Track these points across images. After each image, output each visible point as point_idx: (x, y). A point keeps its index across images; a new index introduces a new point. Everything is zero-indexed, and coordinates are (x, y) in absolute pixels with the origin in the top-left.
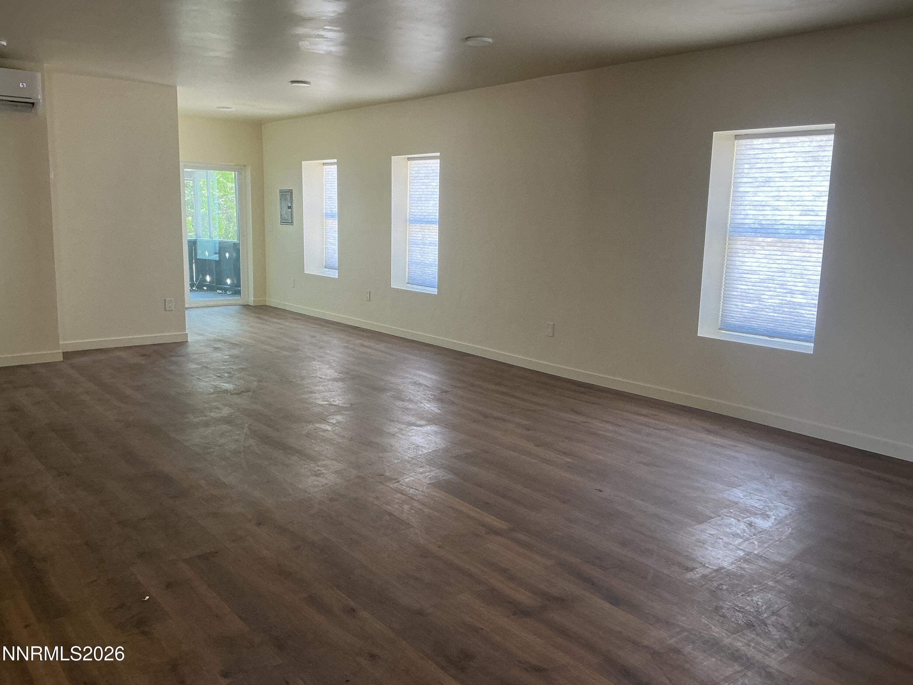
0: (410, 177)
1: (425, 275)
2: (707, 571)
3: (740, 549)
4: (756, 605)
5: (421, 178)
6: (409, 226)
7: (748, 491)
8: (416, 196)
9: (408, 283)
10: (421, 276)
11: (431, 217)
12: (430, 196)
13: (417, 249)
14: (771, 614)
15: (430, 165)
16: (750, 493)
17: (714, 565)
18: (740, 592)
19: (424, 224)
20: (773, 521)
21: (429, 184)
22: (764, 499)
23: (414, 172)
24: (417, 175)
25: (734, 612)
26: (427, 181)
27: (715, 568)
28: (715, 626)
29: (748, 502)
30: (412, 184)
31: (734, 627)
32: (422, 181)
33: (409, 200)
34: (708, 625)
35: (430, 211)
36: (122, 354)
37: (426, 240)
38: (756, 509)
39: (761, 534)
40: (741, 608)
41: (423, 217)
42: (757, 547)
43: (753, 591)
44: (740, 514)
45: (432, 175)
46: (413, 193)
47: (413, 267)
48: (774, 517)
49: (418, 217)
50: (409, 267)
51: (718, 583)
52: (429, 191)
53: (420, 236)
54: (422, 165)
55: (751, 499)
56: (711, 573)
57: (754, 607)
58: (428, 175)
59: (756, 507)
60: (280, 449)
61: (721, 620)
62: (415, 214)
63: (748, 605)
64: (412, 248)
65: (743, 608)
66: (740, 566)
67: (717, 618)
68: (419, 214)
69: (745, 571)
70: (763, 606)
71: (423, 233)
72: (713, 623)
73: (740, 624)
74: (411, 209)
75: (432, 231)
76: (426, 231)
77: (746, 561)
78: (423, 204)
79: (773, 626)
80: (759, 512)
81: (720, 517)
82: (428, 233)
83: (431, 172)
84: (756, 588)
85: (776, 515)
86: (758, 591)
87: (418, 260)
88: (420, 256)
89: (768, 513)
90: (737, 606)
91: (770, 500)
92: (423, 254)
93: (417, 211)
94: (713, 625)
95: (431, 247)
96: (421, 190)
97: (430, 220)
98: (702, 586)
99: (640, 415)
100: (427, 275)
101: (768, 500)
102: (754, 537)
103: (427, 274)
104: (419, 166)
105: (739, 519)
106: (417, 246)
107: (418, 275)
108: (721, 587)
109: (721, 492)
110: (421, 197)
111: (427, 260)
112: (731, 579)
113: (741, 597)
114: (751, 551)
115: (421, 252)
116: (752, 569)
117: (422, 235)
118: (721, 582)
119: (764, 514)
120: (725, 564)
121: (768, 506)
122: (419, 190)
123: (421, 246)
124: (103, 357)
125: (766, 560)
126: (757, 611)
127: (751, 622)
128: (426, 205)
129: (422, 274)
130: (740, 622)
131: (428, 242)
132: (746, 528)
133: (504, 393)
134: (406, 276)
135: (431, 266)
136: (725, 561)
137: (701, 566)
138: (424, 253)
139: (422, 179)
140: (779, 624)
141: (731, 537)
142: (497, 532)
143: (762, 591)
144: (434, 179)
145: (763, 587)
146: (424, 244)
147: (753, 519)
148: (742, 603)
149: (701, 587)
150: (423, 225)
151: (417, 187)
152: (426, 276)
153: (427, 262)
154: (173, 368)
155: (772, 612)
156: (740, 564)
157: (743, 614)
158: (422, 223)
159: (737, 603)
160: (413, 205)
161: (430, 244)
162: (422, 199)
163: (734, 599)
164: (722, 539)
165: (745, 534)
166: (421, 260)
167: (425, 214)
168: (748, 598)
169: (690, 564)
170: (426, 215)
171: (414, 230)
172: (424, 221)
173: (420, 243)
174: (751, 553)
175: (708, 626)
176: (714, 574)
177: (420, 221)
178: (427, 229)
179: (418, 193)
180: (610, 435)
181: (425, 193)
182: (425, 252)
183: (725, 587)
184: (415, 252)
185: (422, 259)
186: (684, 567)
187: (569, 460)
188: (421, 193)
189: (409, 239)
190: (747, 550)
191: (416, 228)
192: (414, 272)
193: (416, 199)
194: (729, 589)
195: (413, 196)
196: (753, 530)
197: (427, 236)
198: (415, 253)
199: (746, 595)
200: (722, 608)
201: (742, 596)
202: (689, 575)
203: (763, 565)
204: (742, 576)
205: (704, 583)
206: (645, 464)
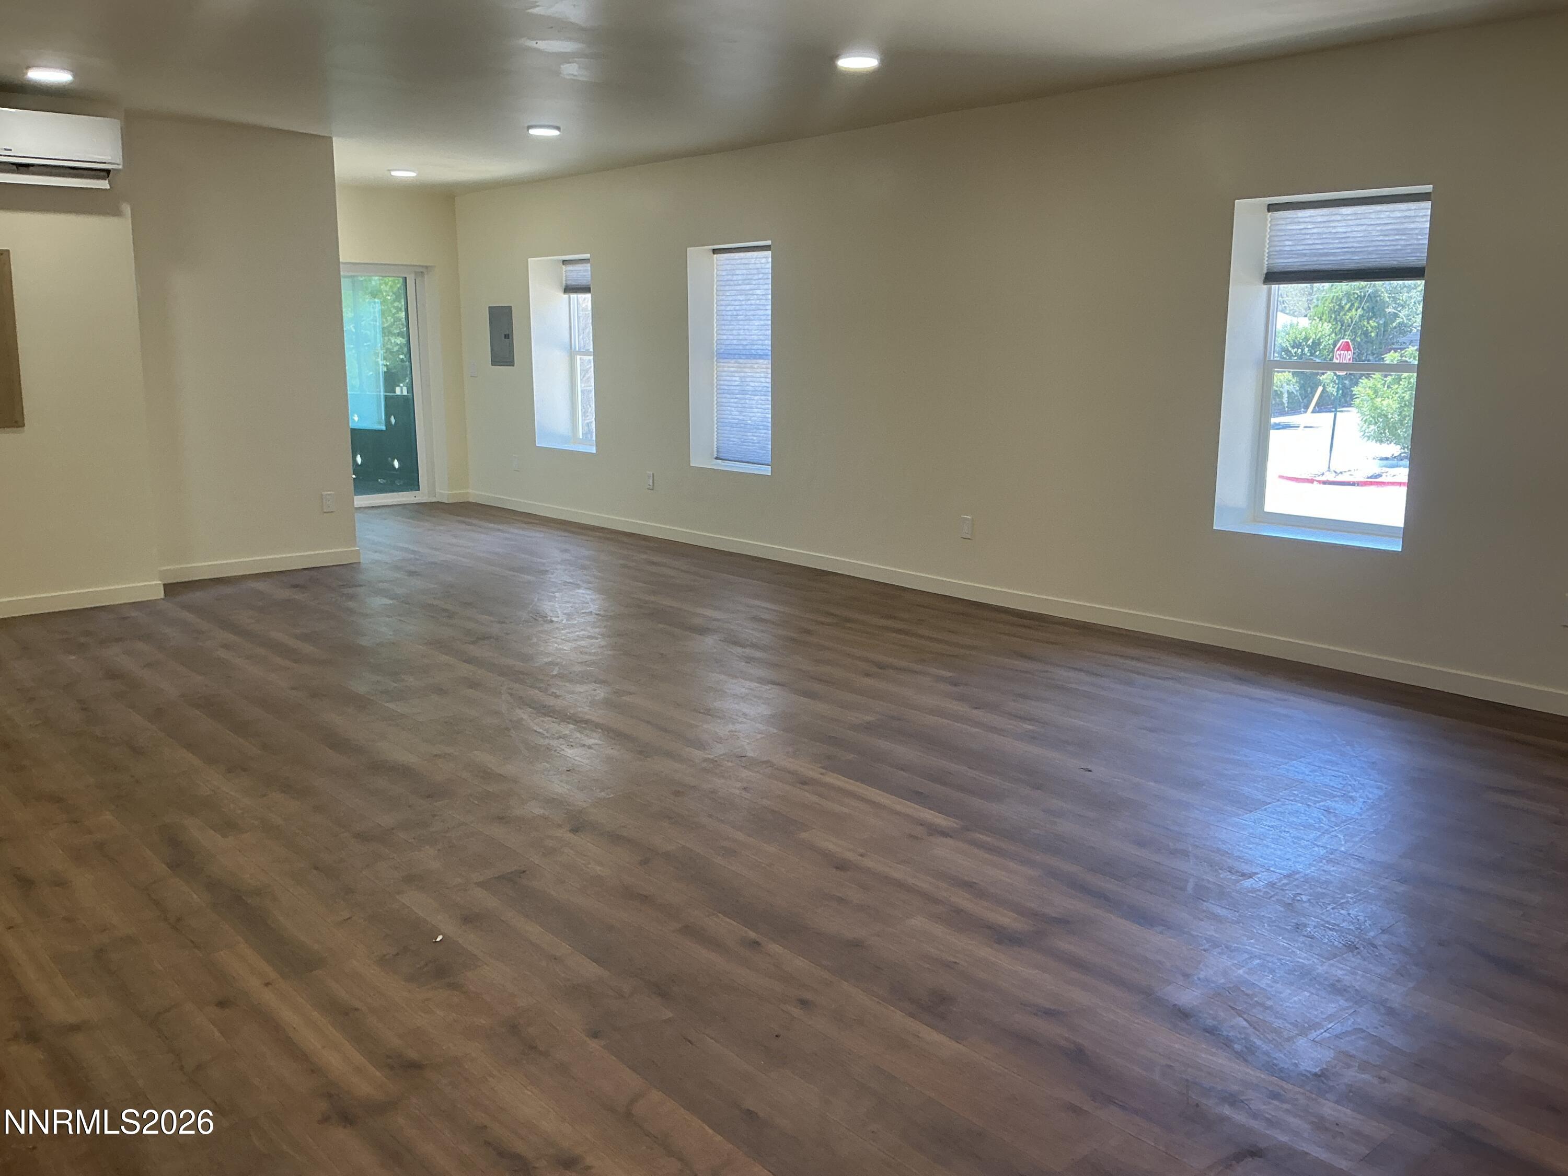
0: (717, 281)
1: (746, 444)
2: (1274, 878)
3: (1318, 846)
4: (1355, 921)
5: (736, 282)
6: (717, 362)
7: (1317, 764)
8: (730, 313)
9: (716, 458)
10: (739, 445)
11: (755, 347)
12: (752, 312)
13: (732, 400)
14: (1381, 931)
15: (753, 261)
16: (1320, 767)
17: (1283, 869)
18: (1329, 904)
19: (744, 359)
20: (1360, 805)
21: (751, 292)
22: (1341, 774)
23: (724, 273)
24: (729, 277)
25: (1325, 930)
26: (748, 287)
27: (1285, 872)
28: (1300, 950)
29: (1318, 780)
30: (721, 293)
31: (1328, 950)
32: (739, 288)
33: (717, 320)
34: (1289, 949)
35: (755, 337)
36: (260, 586)
37: (747, 385)
38: (1333, 789)
39: (1345, 824)
40: (1334, 924)
41: (741, 347)
42: (1343, 843)
43: (1348, 902)
44: (1311, 798)
45: (756, 277)
46: (723, 308)
47: (726, 432)
48: (1362, 800)
49: (733, 347)
50: (719, 431)
51: (1294, 892)
52: (751, 305)
53: (737, 379)
54: (738, 261)
55: (1323, 775)
56: (1280, 880)
57: (1353, 923)
58: (749, 277)
59: (1333, 787)
60: (569, 723)
61: (1307, 942)
62: (727, 342)
63: (1344, 921)
64: (724, 400)
65: (1338, 925)
66: (1322, 868)
67: (1302, 939)
68: (735, 342)
69: (1331, 875)
70: (1366, 921)
71: (742, 374)
72: (1296, 946)
73: (1336, 947)
74: (720, 334)
75: (757, 370)
76: (747, 370)
77: (1329, 861)
78: (740, 327)
79: (1386, 947)
80: (1339, 794)
81: (1280, 803)
82: (750, 374)
83: (755, 272)
84: (1351, 898)
85: (1365, 796)
86: (1355, 902)
87: (734, 419)
88: (737, 413)
89: (1351, 794)
90: (1328, 922)
91: (1352, 776)
92: (743, 410)
93: (731, 337)
94: (1297, 948)
95: (756, 398)
96: (736, 303)
97: (753, 352)
98: (1271, 897)
99: (1127, 657)
100: (751, 444)
101: (1348, 776)
102: (1336, 828)
103: (750, 442)
104: (732, 262)
105: (1309, 803)
106: (732, 396)
107: (735, 444)
108: (1299, 898)
109: (1274, 767)
110: (737, 315)
111: (750, 420)
112: (1313, 887)
113: (1331, 910)
114: (1335, 848)
115: (740, 405)
116: (1341, 873)
117: (741, 377)
118: (1299, 891)
119: (1345, 796)
120: (1299, 867)
121: (1350, 785)
122: (733, 303)
123: (738, 396)
124: (228, 590)
125: (1360, 859)
126: (1359, 928)
127: (1353, 943)
128: (746, 327)
129: (742, 442)
130: (1336, 943)
131: (750, 388)
132: (1322, 817)
133: (899, 631)
134: (713, 446)
135: (756, 428)
136: (1298, 862)
137: (1263, 870)
138: (744, 407)
139: (740, 285)
140: (1393, 944)
141: (1301, 829)
142: (944, 834)
143: (1361, 902)
144: (759, 284)
145: (1362, 896)
146: (744, 392)
147: (1330, 803)
148: (1335, 919)
149: (1269, 899)
150: (741, 361)
151: (730, 298)
152: (749, 446)
153: (749, 422)
154: (351, 604)
155: (1381, 929)
156: (1322, 866)
157: (1339, 933)
158: (741, 358)
159: (1328, 919)
160: (723, 327)
161: (755, 392)
162: (739, 317)
163: (1321, 914)
164: (1288, 832)
165: (1322, 825)
166: (738, 419)
167: (745, 343)
168: (1342, 912)
169: (1246, 868)
170: (747, 345)
171: (726, 369)
172: (743, 354)
173: (737, 391)
174: (1336, 850)
175: (1290, 951)
176: (1285, 881)
177: (736, 354)
178: (748, 368)
179: (732, 308)
180: (1084, 688)
181: (744, 307)
182: (747, 405)
183: (1304, 898)
184: (729, 406)
185: (741, 418)
186: (1237, 872)
187: (1031, 727)
188: (737, 308)
189: (717, 385)
190: (1329, 846)
191: (730, 366)
192: (727, 440)
193: (729, 318)
194: (1312, 901)
195: (724, 313)
196: (1333, 819)
197: (748, 379)
198: (729, 408)
199: (1339, 907)
200: (1305, 926)
201: (1333, 909)
202: (1248, 883)
203: (1357, 867)
204: (1328, 882)
205: (1273, 893)
206: (1151, 730)
